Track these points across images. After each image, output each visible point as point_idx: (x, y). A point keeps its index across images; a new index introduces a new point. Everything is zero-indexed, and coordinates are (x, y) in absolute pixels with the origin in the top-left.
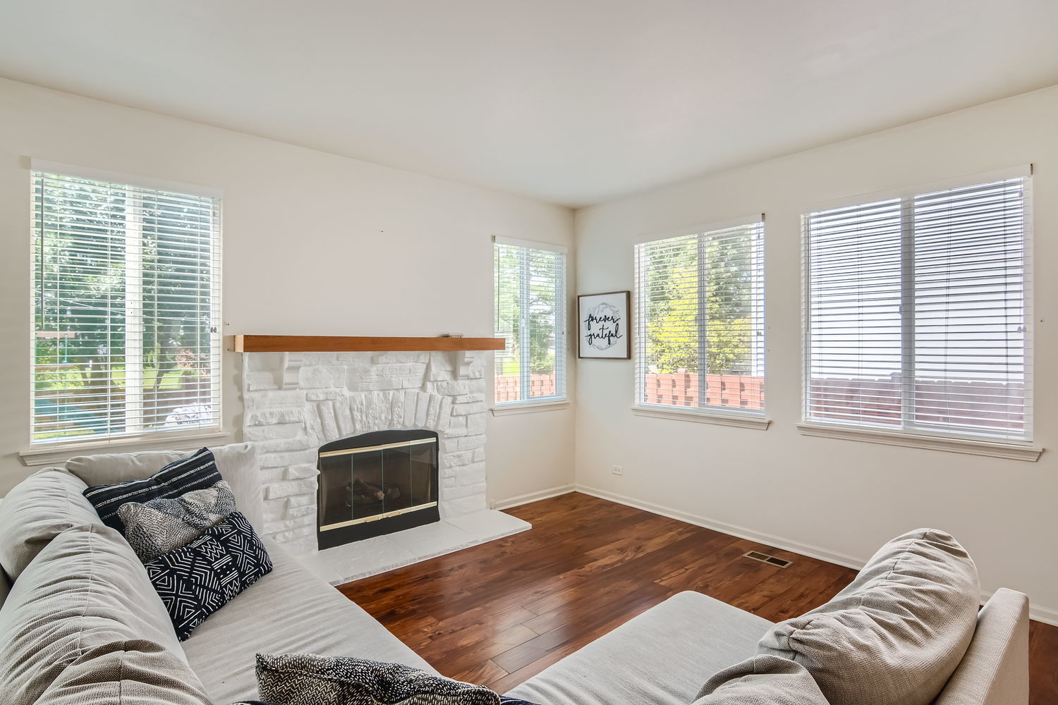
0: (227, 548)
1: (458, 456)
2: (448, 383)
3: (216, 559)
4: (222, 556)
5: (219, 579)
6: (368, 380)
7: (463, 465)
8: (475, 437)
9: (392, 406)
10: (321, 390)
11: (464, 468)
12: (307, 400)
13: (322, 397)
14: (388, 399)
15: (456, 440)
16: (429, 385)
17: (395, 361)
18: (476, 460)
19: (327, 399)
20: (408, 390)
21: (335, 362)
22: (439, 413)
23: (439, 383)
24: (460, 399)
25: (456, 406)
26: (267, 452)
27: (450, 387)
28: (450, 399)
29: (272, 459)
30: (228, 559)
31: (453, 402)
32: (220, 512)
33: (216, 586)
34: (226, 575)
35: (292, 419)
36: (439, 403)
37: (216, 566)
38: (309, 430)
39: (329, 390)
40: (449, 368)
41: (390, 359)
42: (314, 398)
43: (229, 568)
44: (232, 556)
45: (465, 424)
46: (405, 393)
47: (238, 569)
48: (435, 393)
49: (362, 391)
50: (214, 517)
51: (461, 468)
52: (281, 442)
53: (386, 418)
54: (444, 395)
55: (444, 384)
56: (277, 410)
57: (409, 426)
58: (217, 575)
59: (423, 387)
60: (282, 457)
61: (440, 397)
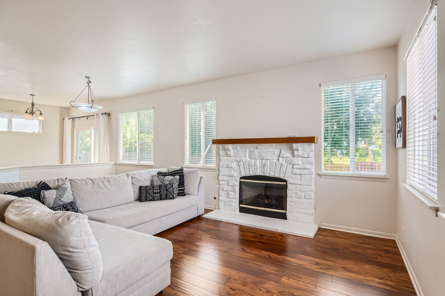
0: (160, 188)
1: (296, 193)
2: (290, 159)
3: (156, 190)
4: (158, 190)
5: (154, 194)
6: (254, 155)
7: (298, 198)
8: (305, 186)
9: (264, 166)
10: (239, 158)
11: (299, 199)
12: (235, 161)
13: (239, 160)
14: (263, 163)
15: (295, 185)
16: (280, 159)
17: (264, 148)
18: (306, 197)
19: (240, 161)
20: (271, 160)
21: (244, 148)
22: (286, 171)
23: (286, 158)
24: (295, 166)
25: (294, 170)
26: (223, 175)
27: (291, 160)
28: (291, 166)
29: (225, 178)
30: (159, 191)
31: (293, 168)
32: (170, 182)
33: (152, 195)
34: (156, 194)
35: (230, 166)
36: (286, 168)
37: (155, 191)
38: (236, 171)
39: (241, 158)
40: (291, 152)
41: (262, 147)
42: (236, 160)
43: (158, 193)
44: (160, 191)
45: (300, 179)
46: (270, 161)
47: (160, 194)
48: (284, 163)
49: (253, 159)
50: (167, 183)
51: (298, 199)
52: (227, 173)
53: (262, 170)
54: (288, 164)
55: (288, 159)
56: (226, 163)
57: (272, 175)
58: (154, 193)
59: (278, 160)
60: (228, 178)
61: (286, 165)
